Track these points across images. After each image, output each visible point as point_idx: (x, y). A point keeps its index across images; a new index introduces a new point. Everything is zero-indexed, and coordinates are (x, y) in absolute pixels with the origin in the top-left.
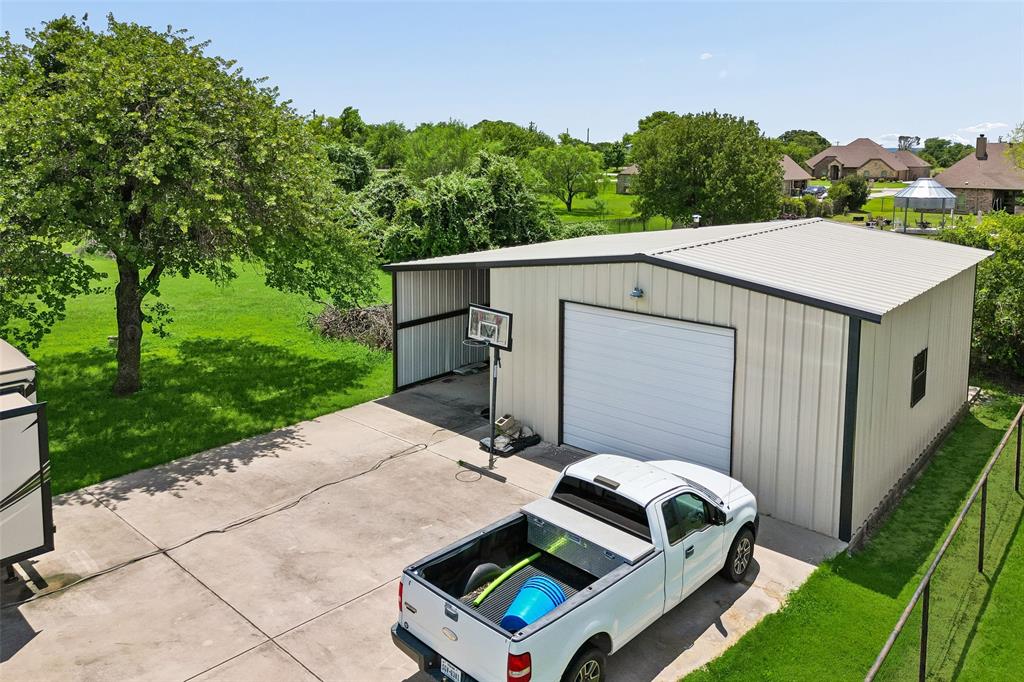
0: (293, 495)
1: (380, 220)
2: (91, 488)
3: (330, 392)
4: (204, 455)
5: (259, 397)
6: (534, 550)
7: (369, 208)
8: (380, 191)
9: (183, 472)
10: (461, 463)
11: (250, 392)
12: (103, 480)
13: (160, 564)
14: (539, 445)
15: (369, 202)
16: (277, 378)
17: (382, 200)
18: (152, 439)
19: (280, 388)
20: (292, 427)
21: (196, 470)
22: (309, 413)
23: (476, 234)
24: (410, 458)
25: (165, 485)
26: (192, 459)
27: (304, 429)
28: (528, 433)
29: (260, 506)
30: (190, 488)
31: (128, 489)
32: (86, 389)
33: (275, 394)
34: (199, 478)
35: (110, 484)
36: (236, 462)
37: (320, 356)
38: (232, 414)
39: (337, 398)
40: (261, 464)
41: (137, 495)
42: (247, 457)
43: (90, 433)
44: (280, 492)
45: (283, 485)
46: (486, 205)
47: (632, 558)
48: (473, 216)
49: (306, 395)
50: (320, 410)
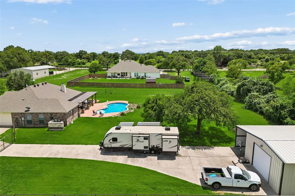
0: (207, 156)
1: (265, 104)
2: (187, 147)
3: (224, 143)
4: (201, 147)
5: (214, 140)
6: (222, 173)
7: (265, 101)
8: (269, 97)
9: (197, 148)
10: (232, 161)
11: (213, 139)
12: (188, 146)
13: (188, 158)
14: (249, 164)
15: (265, 99)
16: (219, 138)
17: (268, 99)
18: (196, 142)
19: (218, 140)
20: (214, 147)
21: (198, 149)
22: (218, 145)
23: (284, 114)
24: (226, 158)
25: (194, 149)
26: (199, 147)
27: (216, 148)
28: (247, 161)
29: (202, 156)
30: (196, 150)
31: (190, 148)
32: (193, 132)
33: (216, 141)
34: (198, 150)
35: (189, 147)
36: (204, 149)
37: (229, 136)
38: (208, 142)
39: (225, 144)
40: (206, 150)
41: (191, 149)
42: (205, 149)
43: (190, 139)
44: (206, 155)
45: (207, 154)
46: (289, 108)
47: (227, 177)
48: (284, 110)
49: (220, 142)
50: (220, 146)
